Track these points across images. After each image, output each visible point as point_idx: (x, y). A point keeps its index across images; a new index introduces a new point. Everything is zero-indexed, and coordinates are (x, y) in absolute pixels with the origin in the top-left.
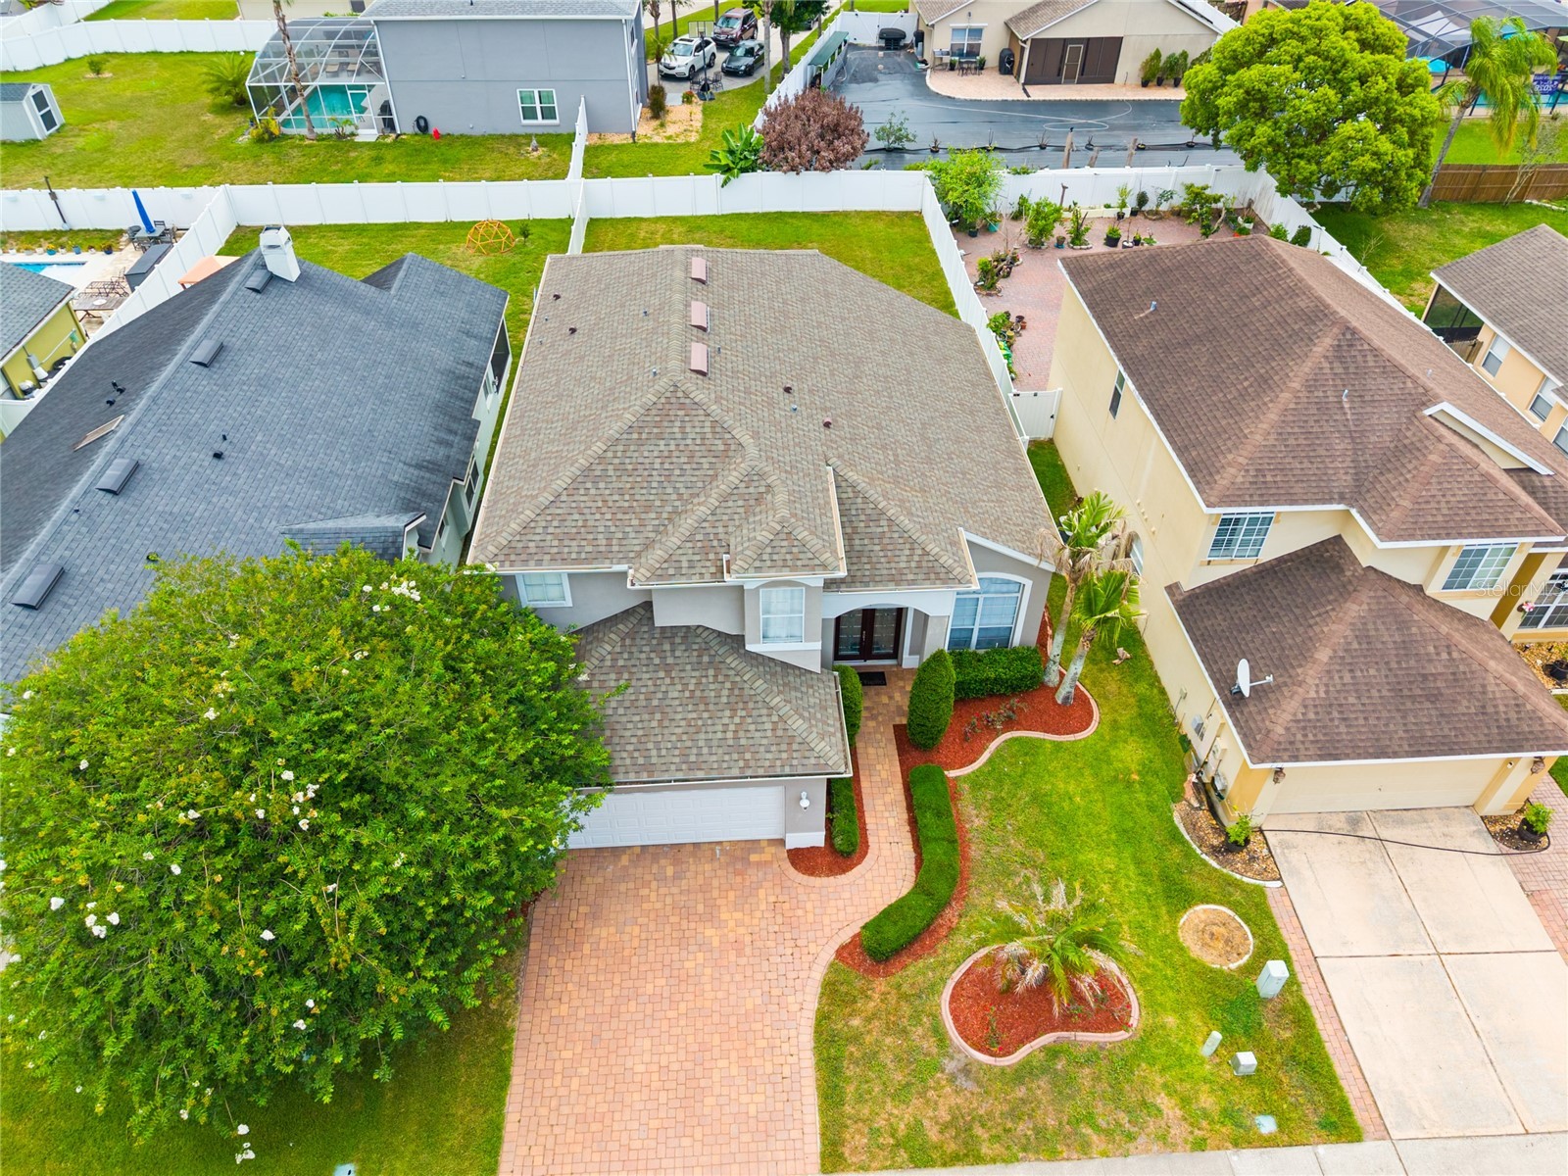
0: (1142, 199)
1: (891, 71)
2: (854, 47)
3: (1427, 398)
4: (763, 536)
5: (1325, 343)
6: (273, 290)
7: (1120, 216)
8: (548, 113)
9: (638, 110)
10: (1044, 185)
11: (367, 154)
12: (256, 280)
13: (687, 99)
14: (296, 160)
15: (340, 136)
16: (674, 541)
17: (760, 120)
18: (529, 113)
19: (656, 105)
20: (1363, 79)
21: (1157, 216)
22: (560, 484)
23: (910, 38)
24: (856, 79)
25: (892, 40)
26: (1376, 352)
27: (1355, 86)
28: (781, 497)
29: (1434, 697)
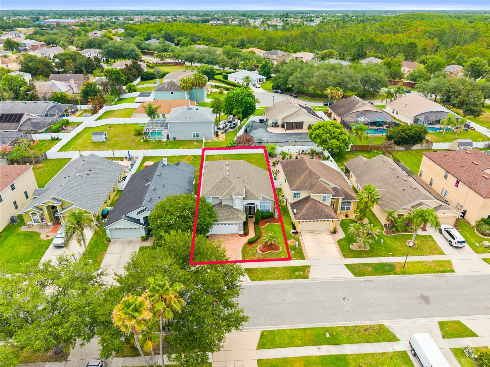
0: (303, 151)
1: (261, 127)
2: (254, 122)
3: (319, 178)
4: (235, 192)
5: (307, 171)
6: (165, 166)
7: (299, 154)
8: (198, 136)
9: (214, 136)
10: (285, 149)
11: (165, 144)
12: (162, 165)
13: (222, 133)
14: (152, 145)
15: (159, 140)
16: (225, 193)
17: (236, 138)
18: (194, 136)
19: (217, 135)
20: (334, 133)
21: (306, 154)
22: (211, 187)
23: (265, 121)
24: (254, 129)
25: (262, 121)
26: (314, 173)
27: (332, 134)
28: (238, 188)
29: (318, 213)
